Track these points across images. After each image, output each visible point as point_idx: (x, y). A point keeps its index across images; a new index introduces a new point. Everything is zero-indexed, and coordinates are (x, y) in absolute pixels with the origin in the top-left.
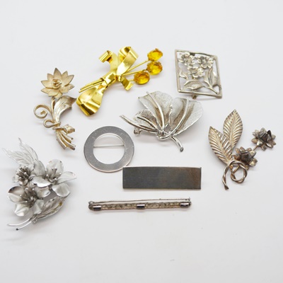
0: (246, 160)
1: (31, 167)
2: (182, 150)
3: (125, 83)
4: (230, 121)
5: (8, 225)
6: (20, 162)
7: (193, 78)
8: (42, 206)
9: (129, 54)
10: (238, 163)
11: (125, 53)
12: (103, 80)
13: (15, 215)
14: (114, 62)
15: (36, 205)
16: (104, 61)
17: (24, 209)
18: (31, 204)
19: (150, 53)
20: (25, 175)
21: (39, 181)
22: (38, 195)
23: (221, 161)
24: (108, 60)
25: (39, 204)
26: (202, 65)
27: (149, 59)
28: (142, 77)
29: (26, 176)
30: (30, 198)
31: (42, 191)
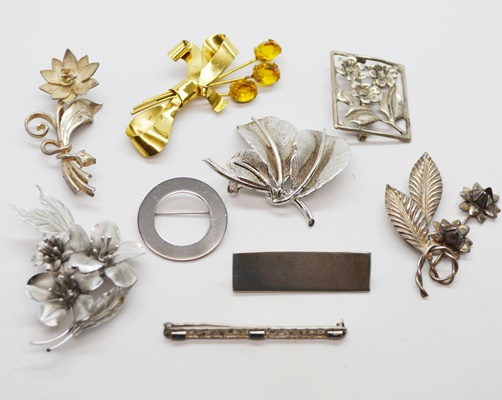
0: (452, 242)
1: (63, 237)
2: (312, 223)
3: (214, 101)
4: (419, 173)
5: (31, 343)
6: (43, 229)
7: (361, 103)
8: (90, 306)
9: (221, 48)
10: (442, 250)
11: (214, 45)
12: (174, 93)
13: (42, 324)
14: (195, 62)
15: (79, 304)
16: (176, 59)
17: (57, 314)
18: (69, 304)
19: (260, 47)
20: (55, 252)
21: (81, 261)
22: (82, 287)
23: (411, 246)
24: (184, 57)
25: (85, 303)
26: (377, 81)
27: (257, 58)
28: (244, 90)
29: (56, 254)
30: (67, 292)
31: (87, 278)
